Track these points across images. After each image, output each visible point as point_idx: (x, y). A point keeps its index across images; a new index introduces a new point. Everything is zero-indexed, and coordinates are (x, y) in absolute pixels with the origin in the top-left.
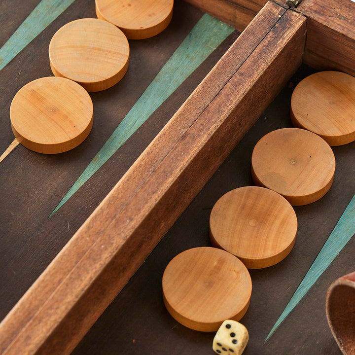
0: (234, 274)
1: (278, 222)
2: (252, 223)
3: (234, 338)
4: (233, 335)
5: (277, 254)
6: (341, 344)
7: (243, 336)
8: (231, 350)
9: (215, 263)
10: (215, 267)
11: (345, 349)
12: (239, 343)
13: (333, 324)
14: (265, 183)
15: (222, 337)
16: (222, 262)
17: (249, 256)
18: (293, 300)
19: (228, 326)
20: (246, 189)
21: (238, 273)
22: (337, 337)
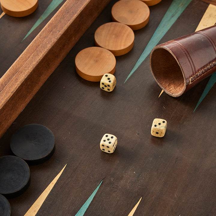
0: (108, 56)
1: (125, 35)
2: (114, 36)
3: (109, 80)
4: (109, 79)
5: (126, 47)
6: (158, 82)
7: (113, 79)
8: (109, 86)
9: (99, 53)
10: (98, 54)
11: (160, 84)
12: (112, 82)
13: (154, 73)
14: (118, 21)
15: (104, 80)
16: (101, 52)
17: (113, 49)
18: (135, 67)
19: (106, 76)
20: (110, 23)
21: (109, 56)
22: (156, 79)
